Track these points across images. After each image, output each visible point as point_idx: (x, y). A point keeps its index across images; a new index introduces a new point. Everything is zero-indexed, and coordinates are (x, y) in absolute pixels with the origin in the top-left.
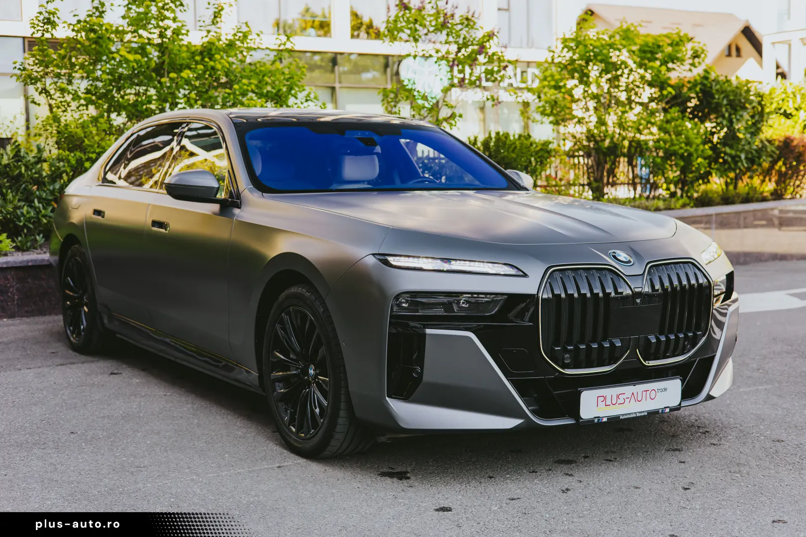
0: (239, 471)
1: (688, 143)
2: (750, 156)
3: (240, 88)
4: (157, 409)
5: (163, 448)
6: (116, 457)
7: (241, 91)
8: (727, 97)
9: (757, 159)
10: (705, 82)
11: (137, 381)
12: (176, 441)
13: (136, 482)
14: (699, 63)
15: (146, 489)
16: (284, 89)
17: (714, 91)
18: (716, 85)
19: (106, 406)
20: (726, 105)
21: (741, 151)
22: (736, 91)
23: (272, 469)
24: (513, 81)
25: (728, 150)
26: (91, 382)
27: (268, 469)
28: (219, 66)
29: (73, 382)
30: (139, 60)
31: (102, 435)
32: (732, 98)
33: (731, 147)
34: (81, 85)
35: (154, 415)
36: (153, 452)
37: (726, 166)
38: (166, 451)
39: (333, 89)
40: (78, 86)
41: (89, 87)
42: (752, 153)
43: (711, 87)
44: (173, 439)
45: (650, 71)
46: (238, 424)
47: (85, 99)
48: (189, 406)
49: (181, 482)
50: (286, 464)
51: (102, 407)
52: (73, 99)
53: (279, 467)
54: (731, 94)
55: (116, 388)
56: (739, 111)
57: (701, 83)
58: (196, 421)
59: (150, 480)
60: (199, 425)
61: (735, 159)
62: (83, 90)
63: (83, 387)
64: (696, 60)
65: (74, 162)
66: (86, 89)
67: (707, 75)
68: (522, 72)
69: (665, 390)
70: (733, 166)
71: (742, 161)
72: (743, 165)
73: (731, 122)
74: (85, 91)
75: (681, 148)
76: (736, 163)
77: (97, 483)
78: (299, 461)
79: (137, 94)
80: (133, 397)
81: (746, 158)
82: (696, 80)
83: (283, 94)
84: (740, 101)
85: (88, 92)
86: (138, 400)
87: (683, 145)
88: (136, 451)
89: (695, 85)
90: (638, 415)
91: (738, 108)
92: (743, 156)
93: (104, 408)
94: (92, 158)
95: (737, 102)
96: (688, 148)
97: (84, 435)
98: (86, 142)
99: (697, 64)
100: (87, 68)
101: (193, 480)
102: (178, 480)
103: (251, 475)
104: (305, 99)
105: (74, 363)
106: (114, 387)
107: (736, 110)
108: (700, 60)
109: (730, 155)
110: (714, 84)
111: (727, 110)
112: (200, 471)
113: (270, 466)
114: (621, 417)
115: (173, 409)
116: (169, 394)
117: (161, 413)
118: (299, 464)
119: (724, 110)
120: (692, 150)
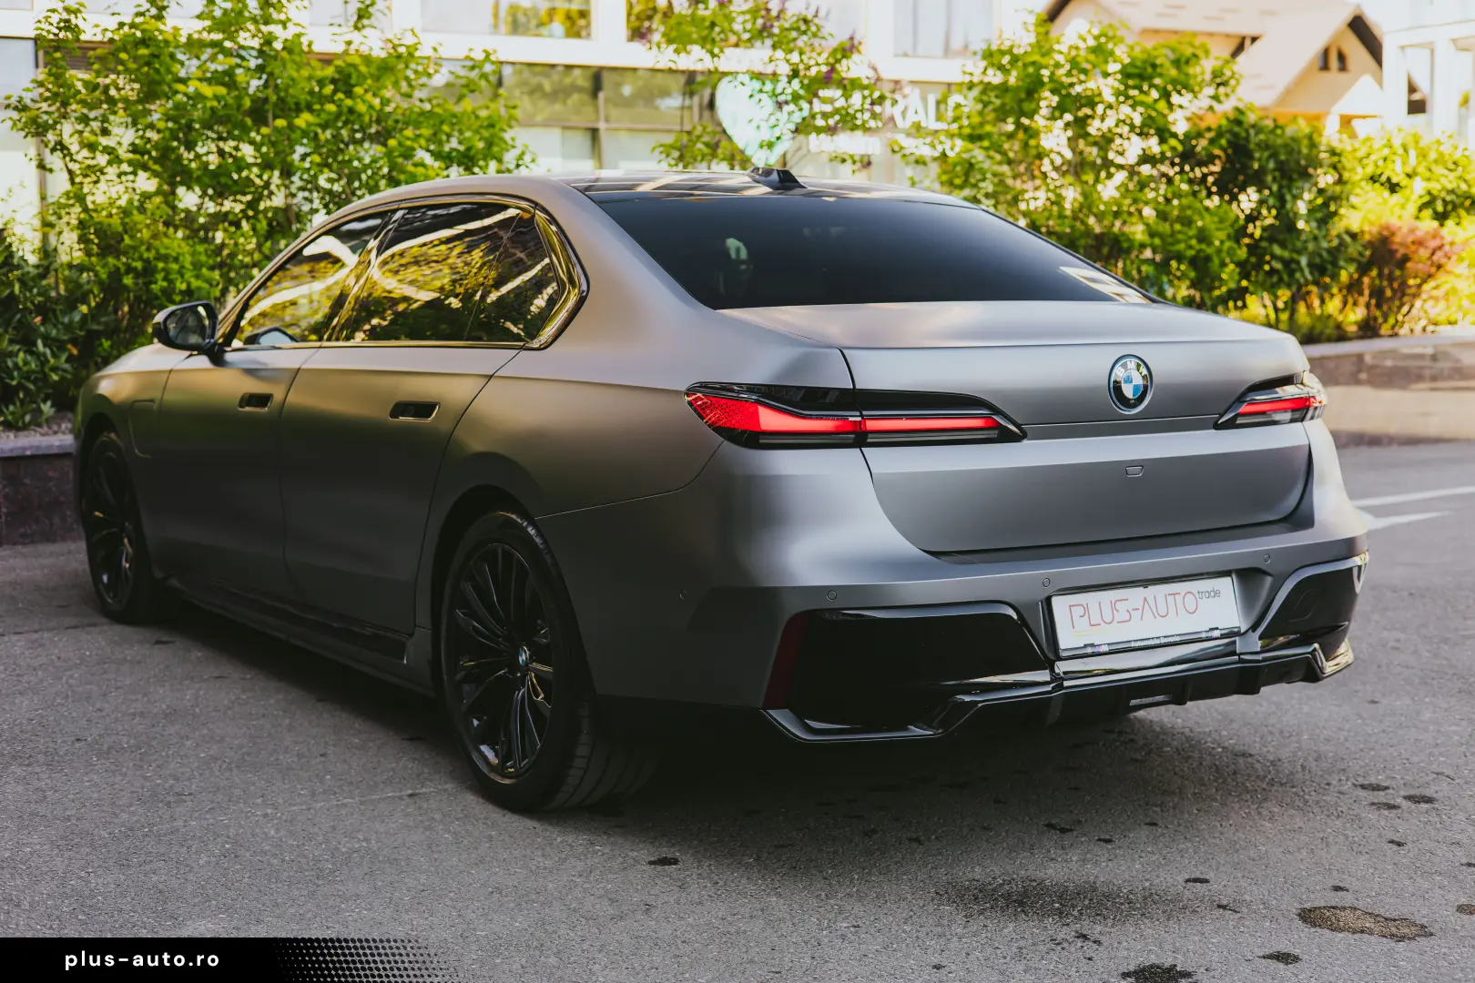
0: (345, 801)
1: (1203, 237)
2: (1318, 260)
3: (400, 144)
4: (226, 702)
5: (224, 766)
6: (146, 778)
7: (402, 149)
8: (1274, 155)
9: (1329, 267)
10: (1236, 129)
11: (199, 654)
12: (249, 754)
13: (173, 819)
14: (1227, 95)
15: (188, 828)
16: (481, 145)
17: (1252, 146)
18: (1257, 134)
19: (140, 697)
20: (1275, 170)
21: (1299, 252)
22: (1291, 146)
23: (401, 798)
24: (921, 117)
25: (1277, 250)
26: (120, 656)
27: (393, 797)
28: (361, 108)
29: (90, 656)
30: (223, 97)
31: (127, 743)
32: (1283, 157)
33: (1283, 246)
34: (123, 136)
35: (219, 711)
36: (208, 772)
37: (1275, 279)
38: (231, 770)
39: (594, 132)
40: (118, 139)
41: (137, 141)
42: (1320, 256)
43: (1247, 139)
44: (244, 750)
45: (1140, 109)
46: (357, 725)
47: (130, 163)
48: (280, 697)
49: (247, 818)
50: (424, 790)
51: (134, 697)
52: (110, 163)
53: (411, 796)
54: (1282, 151)
55: (162, 667)
56: (1295, 180)
57: (1230, 131)
58: (287, 721)
59: (196, 814)
60: (290, 728)
61: (1292, 266)
62: (125, 145)
63: (106, 666)
64: (1222, 90)
65: (104, 276)
66: (133, 144)
67: (1241, 118)
68: (938, 103)
70: (1285, 277)
71: (1301, 270)
72: (1303, 275)
73: (1282, 200)
74: (131, 148)
75: (1190, 247)
76: (1291, 273)
77: (108, 819)
78: (445, 787)
79: (221, 153)
80: (187, 682)
81: (1311, 265)
82: (1220, 127)
83: (477, 153)
84: (1298, 162)
85: (134, 149)
86: (197, 686)
87: (1194, 242)
88: (181, 770)
89: (1220, 134)
91: (1295, 176)
92: (1304, 261)
93: (137, 700)
94: (136, 268)
95: (1293, 165)
96: (1203, 246)
97: (97, 743)
98: (127, 240)
99: (1222, 98)
100: (134, 108)
101: (266, 815)
102: (243, 815)
103: (363, 808)
104: (515, 162)
105: (94, 625)
106: (158, 665)
107: (1291, 179)
108: (1228, 90)
109: (1280, 259)
110: (1252, 132)
111: (1274, 179)
112: (281, 801)
113: (398, 794)
115: (251, 701)
116: (248, 676)
117: (230, 708)
118: (445, 790)
119: (1269, 178)
120: (1210, 251)
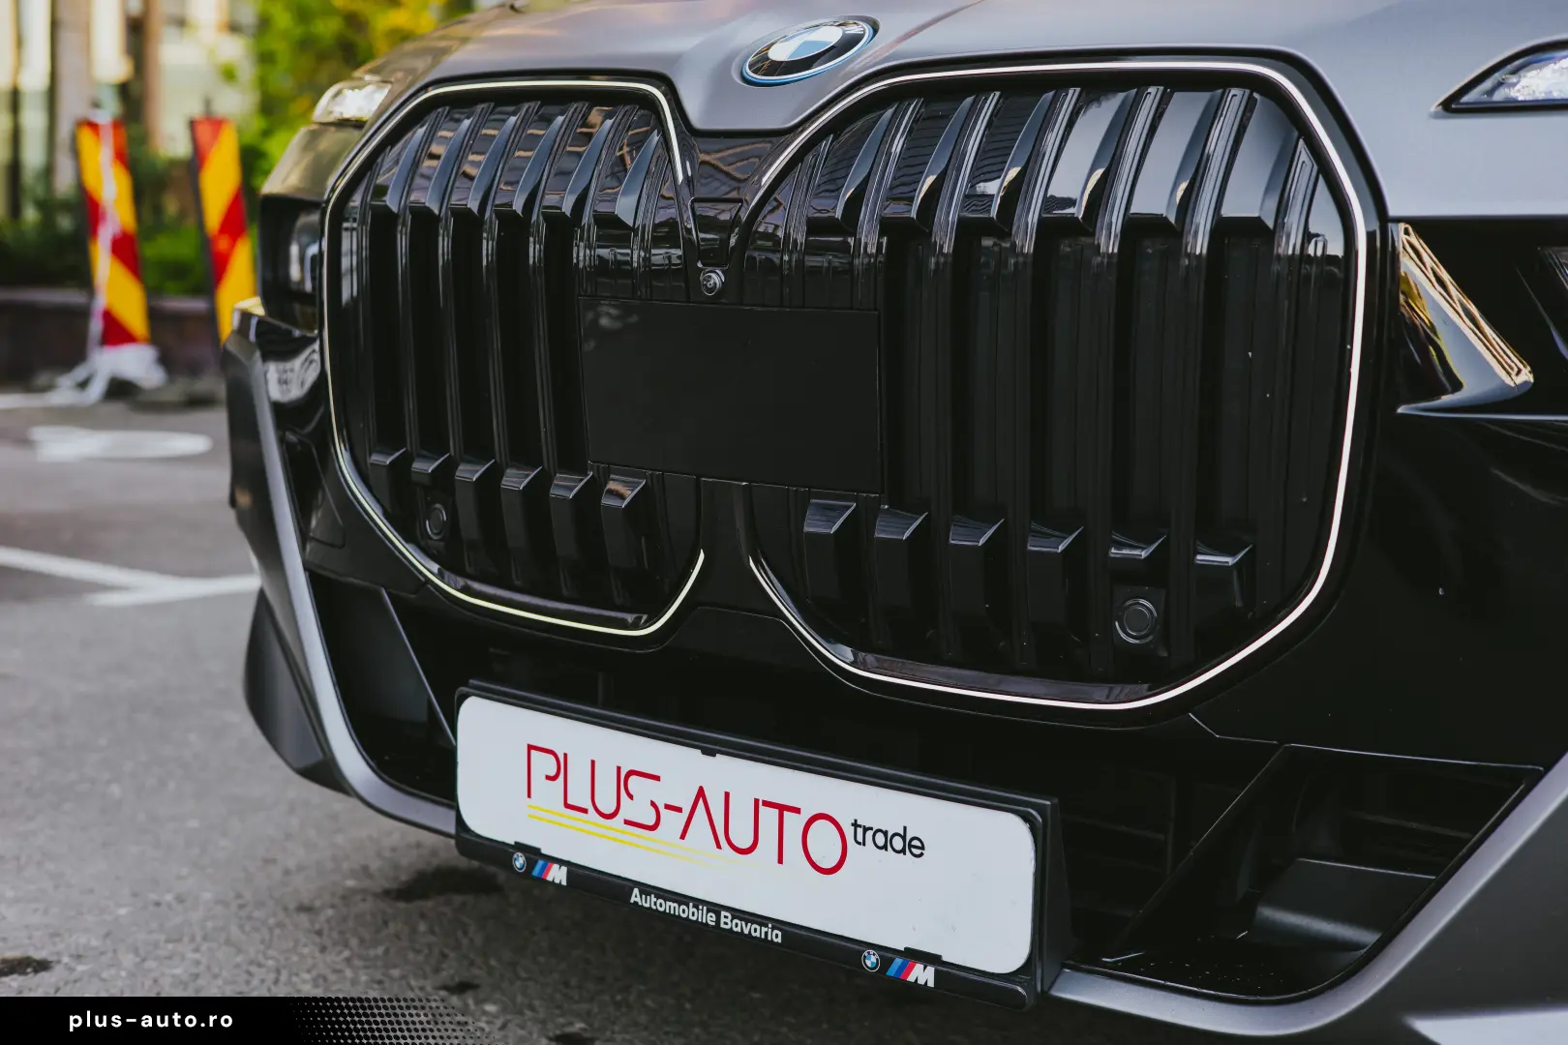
69: (913, 846)
90: (727, 922)
114: (636, 897)
